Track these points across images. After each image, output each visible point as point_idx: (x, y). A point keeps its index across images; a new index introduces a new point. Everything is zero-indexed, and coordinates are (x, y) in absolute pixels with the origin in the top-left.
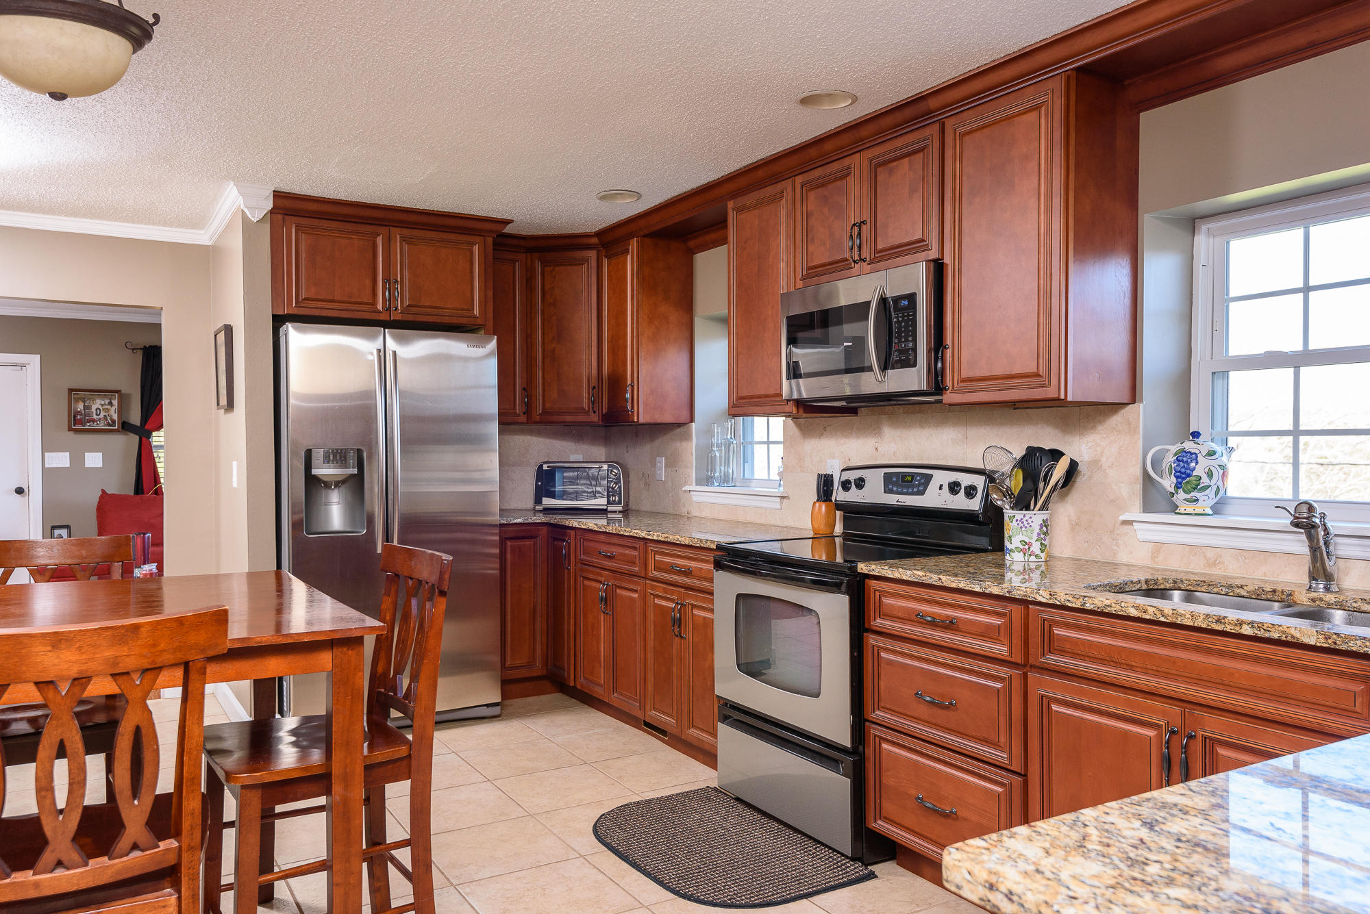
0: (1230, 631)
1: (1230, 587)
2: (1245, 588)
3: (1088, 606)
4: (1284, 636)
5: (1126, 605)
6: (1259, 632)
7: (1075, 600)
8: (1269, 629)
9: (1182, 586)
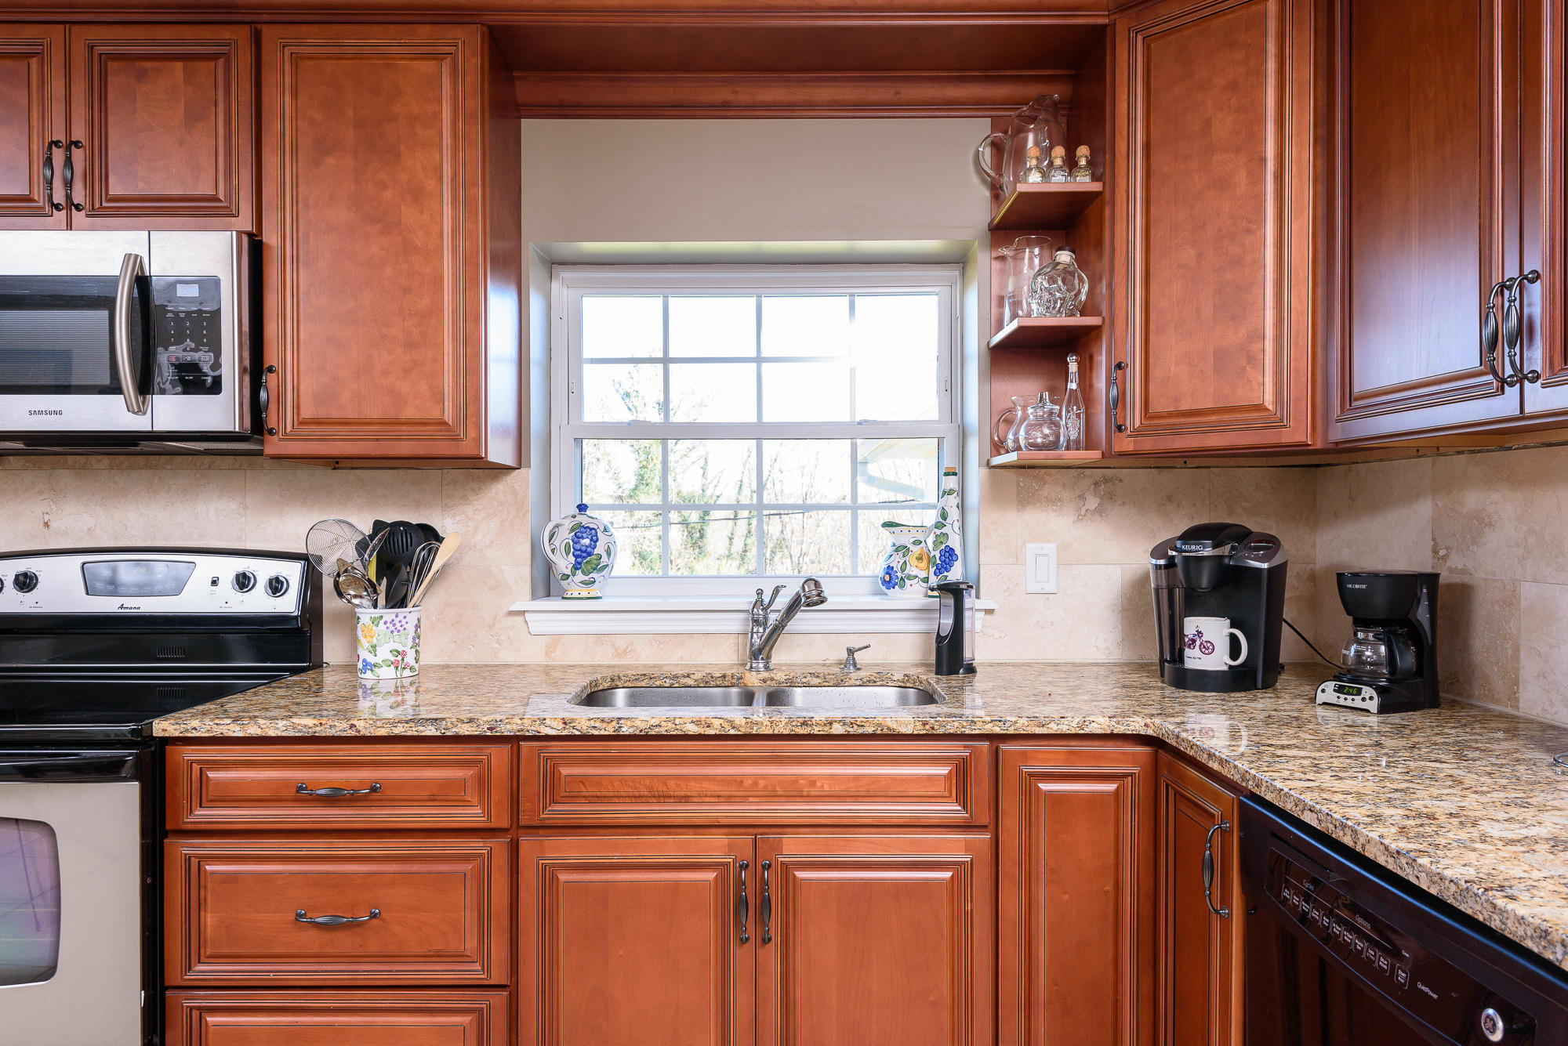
0: (818, 733)
1: (676, 677)
2: (692, 676)
3: (626, 730)
4: (879, 729)
5: (681, 721)
6: (851, 730)
7: (605, 725)
8: (863, 724)
9: (619, 684)
